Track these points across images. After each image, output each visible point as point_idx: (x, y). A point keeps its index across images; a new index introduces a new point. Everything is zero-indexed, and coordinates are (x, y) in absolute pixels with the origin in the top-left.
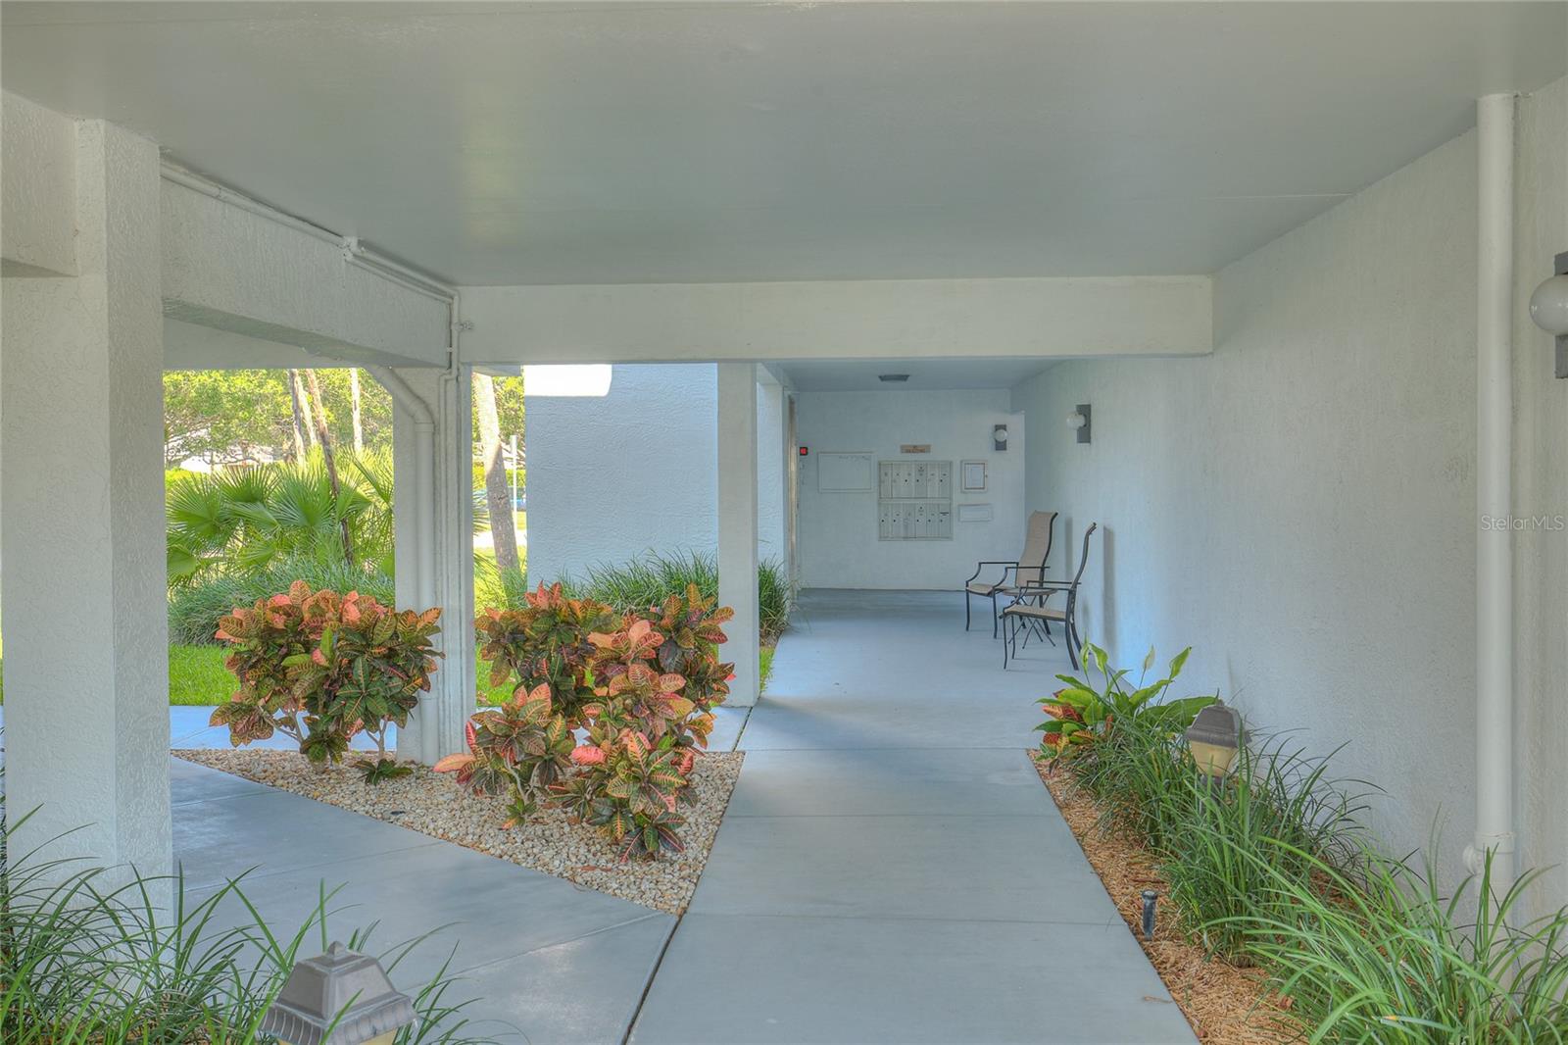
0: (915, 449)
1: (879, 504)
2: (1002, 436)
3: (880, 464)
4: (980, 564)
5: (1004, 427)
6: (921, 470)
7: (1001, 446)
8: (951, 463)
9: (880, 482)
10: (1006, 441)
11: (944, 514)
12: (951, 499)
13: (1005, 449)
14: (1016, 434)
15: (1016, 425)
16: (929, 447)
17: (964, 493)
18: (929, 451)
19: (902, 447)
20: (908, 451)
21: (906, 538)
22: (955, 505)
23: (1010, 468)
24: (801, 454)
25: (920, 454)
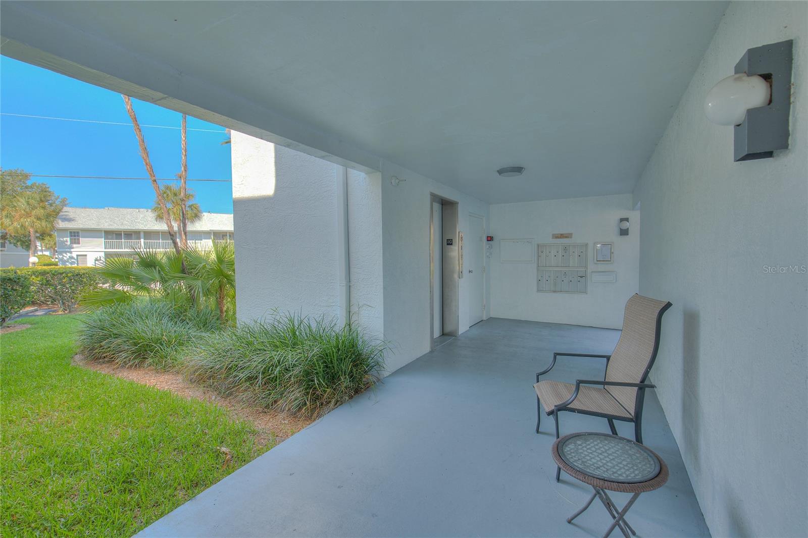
0: (562, 236)
1: (538, 270)
2: (625, 225)
3: (538, 246)
4: (556, 355)
5: (627, 220)
6: (565, 249)
7: (624, 232)
8: (587, 245)
9: (539, 256)
10: (628, 229)
11: (581, 277)
12: (586, 267)
13: (628, 235)
14: (634, 226)
15: (635, 217)
16: (571, 234)
17: (596, 264)
18: (571, 237)
19: (553, 235)
20: (557, 237)
21: (555, 292)
22: (589, 271)
23: (630, 248)
24: (488, 240)
25: (565, 239)
